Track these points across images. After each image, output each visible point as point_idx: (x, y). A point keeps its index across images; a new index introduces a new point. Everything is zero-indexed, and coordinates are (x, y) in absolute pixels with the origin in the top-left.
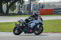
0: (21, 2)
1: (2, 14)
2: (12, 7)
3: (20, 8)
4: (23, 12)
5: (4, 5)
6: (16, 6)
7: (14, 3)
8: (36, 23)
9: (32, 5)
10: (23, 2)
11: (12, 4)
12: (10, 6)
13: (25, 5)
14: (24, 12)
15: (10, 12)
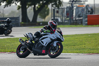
0: (58, 3)
1: (27, 23)
2: (42, 11)
3: (56, 13)
4: (60, 20)
5: (30, 8)
6: (49, 10)
7: (46, 6)
8: (51, 39)
9: (75, 8)
10: (60, 3)
11: (43, 6)
12: (40, 9)
13: (64, 8)
14: (62, 20)
15: (39, 19)
